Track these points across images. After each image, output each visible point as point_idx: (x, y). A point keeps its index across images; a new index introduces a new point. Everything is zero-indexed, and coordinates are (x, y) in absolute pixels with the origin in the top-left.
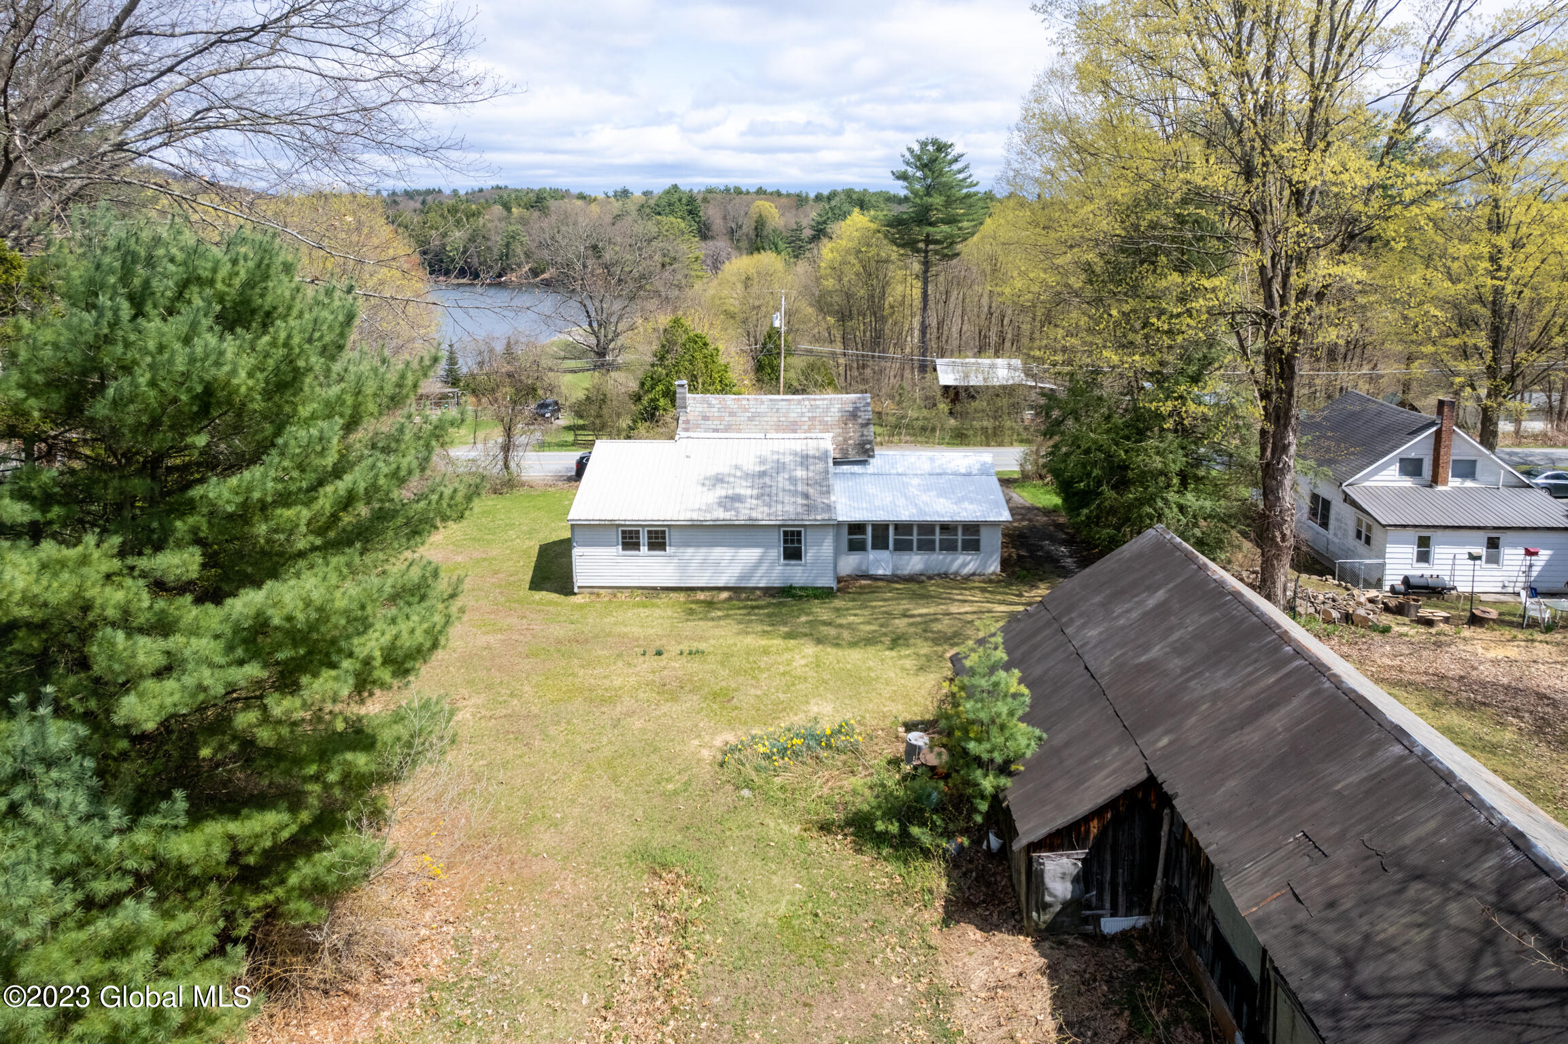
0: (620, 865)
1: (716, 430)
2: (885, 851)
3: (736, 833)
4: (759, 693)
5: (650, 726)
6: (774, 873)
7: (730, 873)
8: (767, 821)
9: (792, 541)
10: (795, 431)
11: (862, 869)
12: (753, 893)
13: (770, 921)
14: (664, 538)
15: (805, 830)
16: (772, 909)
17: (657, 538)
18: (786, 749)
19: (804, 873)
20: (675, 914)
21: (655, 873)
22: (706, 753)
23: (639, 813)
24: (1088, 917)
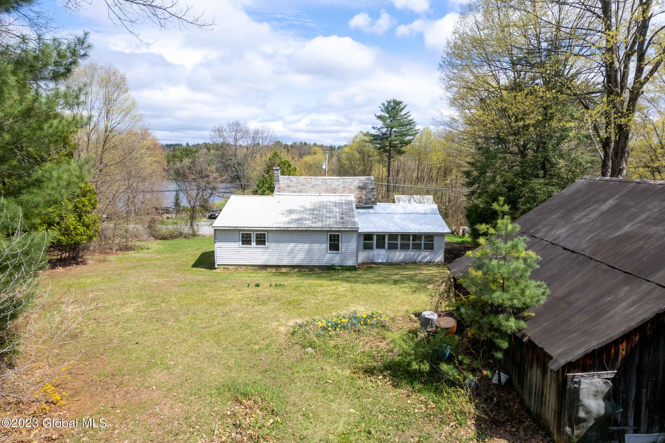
0: (211, 395)
1: (294, 192)
2: (418, 386)
3: (302, 374)
4: (317, 301)
5: (247, 316)
6: (332, 401)
7: (297, 401)
8: (325, 367)
9: (334, 240)
10: (335, 193)
11: (402, 398)
12: (316, 416)
13: (331, 437)
14: (265, 238)
15: (354, 373)
16: (332, 428)
17: (261, 238)
18: (337, 324)
19: (356, 401)
20: (250, 431)
21: (237, 400)
22: (282, 329)
23: (232, 362)
24: (614, 432)
